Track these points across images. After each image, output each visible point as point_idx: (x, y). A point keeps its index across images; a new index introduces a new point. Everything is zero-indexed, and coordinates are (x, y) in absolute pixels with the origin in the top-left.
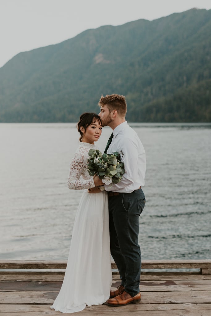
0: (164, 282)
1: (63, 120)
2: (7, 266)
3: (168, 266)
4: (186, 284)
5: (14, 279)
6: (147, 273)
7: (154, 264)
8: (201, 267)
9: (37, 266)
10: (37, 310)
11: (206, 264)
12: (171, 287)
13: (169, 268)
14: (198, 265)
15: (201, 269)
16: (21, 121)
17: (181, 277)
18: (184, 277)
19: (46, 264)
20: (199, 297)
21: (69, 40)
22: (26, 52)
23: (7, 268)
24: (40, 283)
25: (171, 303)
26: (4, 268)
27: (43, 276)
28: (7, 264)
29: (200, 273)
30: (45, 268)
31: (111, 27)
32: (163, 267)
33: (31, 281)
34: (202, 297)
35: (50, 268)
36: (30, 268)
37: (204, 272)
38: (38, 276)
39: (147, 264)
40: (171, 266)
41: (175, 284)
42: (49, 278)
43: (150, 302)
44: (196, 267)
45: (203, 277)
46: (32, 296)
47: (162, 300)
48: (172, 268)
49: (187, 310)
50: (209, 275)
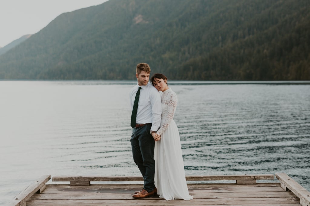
0: (212, 188)
2: (102, 179)
3: (214, 179)
4: (226, 189)
5: (107, 188)
6: (199, 184)
7: (204, 177)
8: (236, 179)
9: (123, 179)
10: (129, 202)
11: (240, 177)
12: (216, 191)
13: (214, 180)
14: (234, 178)
15: (237, 181)
17: (223, 186)
18: (226, 185)
19: (129, 178)
22: (69, 13)
23: (102, 181)
24: (126, 190)
25: (217, 198)
26: (100, 181)
27: (127, 186)
29: (236, 184)
30: (128, 180)
32: (210, 180)
33: (119, 189)
34: (237, 195)
35: (132, 181)
36: (118, 181)
37: (238, 182)
38: (124, 186)
39: (199, 177)
40: (216, 179)
41: (219, 189)
42: (132, 187)
43: (203, 198)
44: (233, 179)
45: (238, 186)
46: (123, 196)
47: (211, 197)
48: (216, 180)
49: (227, 201)
50: (242, 184)
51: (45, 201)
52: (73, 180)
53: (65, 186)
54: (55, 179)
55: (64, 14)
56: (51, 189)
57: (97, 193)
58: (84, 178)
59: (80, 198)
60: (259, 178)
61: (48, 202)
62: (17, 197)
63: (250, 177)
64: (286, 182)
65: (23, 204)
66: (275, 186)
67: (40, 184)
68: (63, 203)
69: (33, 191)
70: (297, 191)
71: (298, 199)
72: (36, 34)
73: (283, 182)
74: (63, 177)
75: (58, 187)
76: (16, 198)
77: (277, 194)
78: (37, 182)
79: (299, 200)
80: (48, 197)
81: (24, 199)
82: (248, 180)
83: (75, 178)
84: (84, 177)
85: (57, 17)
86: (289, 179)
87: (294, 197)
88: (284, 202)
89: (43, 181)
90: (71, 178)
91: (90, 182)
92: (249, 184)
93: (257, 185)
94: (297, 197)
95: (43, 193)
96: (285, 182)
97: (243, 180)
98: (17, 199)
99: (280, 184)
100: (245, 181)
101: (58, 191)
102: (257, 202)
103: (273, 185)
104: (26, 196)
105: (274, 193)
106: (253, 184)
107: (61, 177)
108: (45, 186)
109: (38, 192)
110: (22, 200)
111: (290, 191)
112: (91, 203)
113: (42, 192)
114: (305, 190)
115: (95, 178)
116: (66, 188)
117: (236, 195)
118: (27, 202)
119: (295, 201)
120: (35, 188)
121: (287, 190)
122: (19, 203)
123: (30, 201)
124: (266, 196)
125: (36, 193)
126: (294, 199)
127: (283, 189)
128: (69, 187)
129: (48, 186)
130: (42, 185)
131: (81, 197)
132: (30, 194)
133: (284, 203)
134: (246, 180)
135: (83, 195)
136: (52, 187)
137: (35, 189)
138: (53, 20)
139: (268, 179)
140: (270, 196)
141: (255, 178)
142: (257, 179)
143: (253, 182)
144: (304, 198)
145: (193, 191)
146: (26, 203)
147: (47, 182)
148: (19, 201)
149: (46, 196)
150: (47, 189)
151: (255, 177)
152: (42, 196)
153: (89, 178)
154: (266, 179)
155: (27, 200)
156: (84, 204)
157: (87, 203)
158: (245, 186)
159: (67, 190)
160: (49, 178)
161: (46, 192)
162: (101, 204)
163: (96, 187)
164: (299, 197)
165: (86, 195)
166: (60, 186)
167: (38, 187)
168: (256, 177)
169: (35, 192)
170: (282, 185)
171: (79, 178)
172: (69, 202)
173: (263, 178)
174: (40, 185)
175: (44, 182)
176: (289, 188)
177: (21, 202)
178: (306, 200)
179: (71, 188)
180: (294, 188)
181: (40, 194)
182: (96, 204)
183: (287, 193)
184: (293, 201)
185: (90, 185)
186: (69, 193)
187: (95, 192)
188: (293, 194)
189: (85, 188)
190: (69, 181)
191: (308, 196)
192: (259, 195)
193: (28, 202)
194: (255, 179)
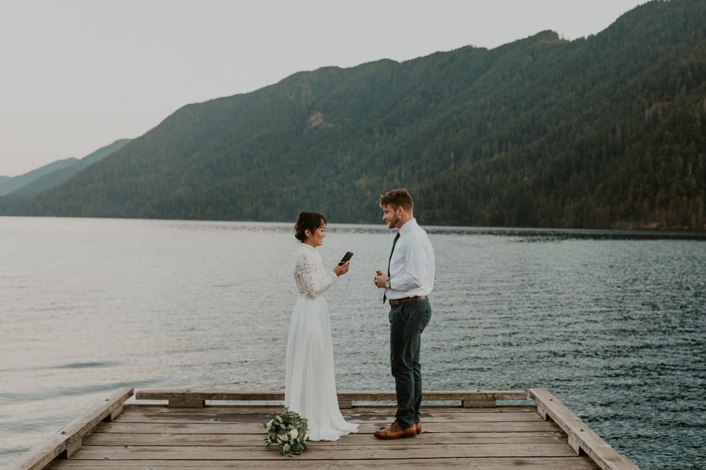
1: (256, 216)
2: (226, 397)
4: (444, 416)
5: (234, 412)
8: (462, 399)
11: (469, 395)
12: (427, 419)
14: (458, 397)
15: (463, 401)
16: (185, 217)
17: (438, 410)
18: (444, 410)
19: (275, 395)
20: (458, 427)
21: (268, 86)
22: (197, 104)
23: (226, 399)
24: (268, 416)
25: (426, 433)
26: (222, 400)
27: (271, 409)
28: (226, 394)
29: (462, 407)
31: (336, 68)
33: (257, 414)
34: (462, 427)
36: (255, 399)
37: (466, 404)
38: (265, 409)
41: (431, 417)
44: (457, 399)
45: (464, 410)
48: (428, 400)
49: (443, 438)
50: (471, 407)
51: (117, 437)
52: (174, 397)
53: (157, 408)
54: (141, 396)
55: (189, 106)
56: (132, 414)
57: (217, 422)
58: (193, 394)
59: (182, 430)
60: (502, 397)
61: (122, 438)
62: (63, 430)
63: (486, 394)
64: (546, 405)
65: (75, 442)
66: (528, 410)
67: (111, 404)
68: (151, 440)
69: (96, 418)
70: (563, 421)
71: (564, 436)
72: (140, 138)
73: (541, 405)
74: (156, 392)
75: (146, 410)
76: (61, 432)
77: (530, 427)
78: (107, 400)
79: (567, 437)
80: (124, 429)
81: (77, 433)
82: (483, 400)
83: (178, 394)
84: (193, 392)
85: (177, 111)
86: (551, 400)
87: (559, 432)
88: (541, 440)
89: (117, 400)
90: (171, 394)
91: (204, 402)
92: (484, 407)
93: (497, 410)
94: (564, 433)
95: (117, 420)
96: (544, 405)
97: (474, 400)
98: (63, 433)
99: (535, 407)
100: (477, 402)
101: (144, 418)
102: (496, 441)
103: (524, 410)
104: (80, 428)
105: (524, 424)
106: (491, 407)
107: (152, 392)
108: (121, 408)
109: (108, 420)
110: (74, 435)
111: (552, 421)
112: (202, 440)
113: (115, 419)
114: (577, 420)
115: (214, 394)
116: (160, 411)
117: (459, 427)
118: (84, 437)
119: (560, 438)
120: (101, 412)
121: (548, 418)
122: (67, 440)
123: (90, 436)
124: (511, 429)
125: (102, 421)
126: (558, 434)
127: (542, 417)
128: (165, 410)
129: (127, 408)
130: (116, 406)
131: (185, 429)
132: (89, 423)
133: (540, 442)
134: (479, 400)
135: (190, 425)
136: (134, 410)
137: (101, 415)
138: (170, 116)
139: (516, 398)
140: (518, 429)
141: (494, 397)
142: (498, 399)
143: (491, 403)
144: (575, 435)
145: (386, 419)
146: (80, 440)
147: (125, 400)
148: (66, 437)
149: (121, 427)
150: (125, 414)
151: (493, 394)
152: (115, 427)
153: (203, 394)
154: (513, 399)
155: (83, 433)
156: (189, 442)
157: (194, 440)
158: (476, 410)
159: (162, 415)
160: (131, 394)
161: (123, 419)
162: (220, 442)
163: (215, 411)
164: (566, 432)
165: (195, 425)
166: (149, 408)
167: (106, 411)
168: (496, 396)
169: (101, 418)
170: (540, 409)
171: (184, 394)
172: (162, 439)
173: (508, 397)
174: (112, 406)
175: (119, 402)
176: (550, 416)
177: (70, 438)
178: (578, 438)
179: (169, 413)
180: (559, 415)
181: (111, 423)
182: (209, 441)
183: (548, 424)
184: (556, 438)
185: (205, 406)
186: (163, 421)
187: (212, 421)
188: (557, 426)
189: (193, 412)
190: (166, 399)
191: (582, 430)
192: (499, 427)
193: (86, 437)
194: (495, 400)
